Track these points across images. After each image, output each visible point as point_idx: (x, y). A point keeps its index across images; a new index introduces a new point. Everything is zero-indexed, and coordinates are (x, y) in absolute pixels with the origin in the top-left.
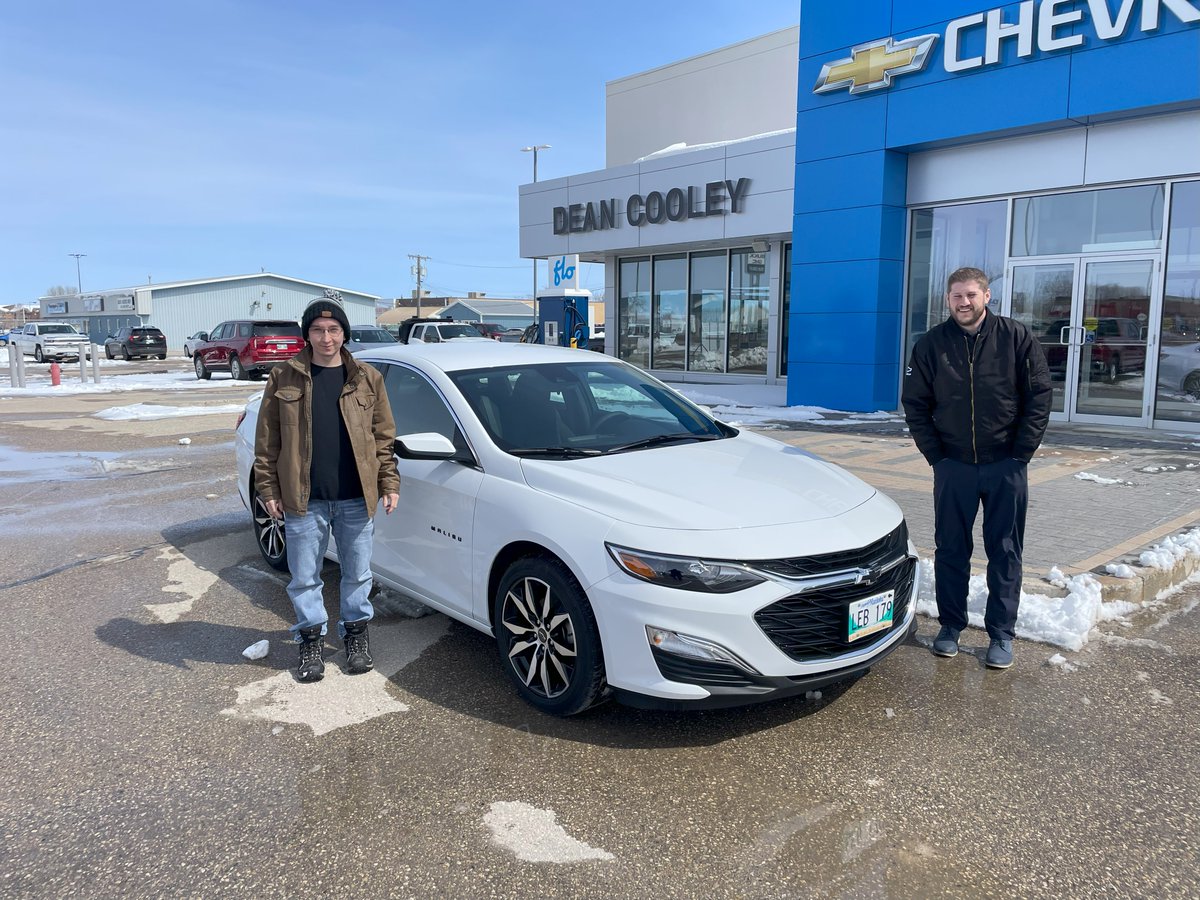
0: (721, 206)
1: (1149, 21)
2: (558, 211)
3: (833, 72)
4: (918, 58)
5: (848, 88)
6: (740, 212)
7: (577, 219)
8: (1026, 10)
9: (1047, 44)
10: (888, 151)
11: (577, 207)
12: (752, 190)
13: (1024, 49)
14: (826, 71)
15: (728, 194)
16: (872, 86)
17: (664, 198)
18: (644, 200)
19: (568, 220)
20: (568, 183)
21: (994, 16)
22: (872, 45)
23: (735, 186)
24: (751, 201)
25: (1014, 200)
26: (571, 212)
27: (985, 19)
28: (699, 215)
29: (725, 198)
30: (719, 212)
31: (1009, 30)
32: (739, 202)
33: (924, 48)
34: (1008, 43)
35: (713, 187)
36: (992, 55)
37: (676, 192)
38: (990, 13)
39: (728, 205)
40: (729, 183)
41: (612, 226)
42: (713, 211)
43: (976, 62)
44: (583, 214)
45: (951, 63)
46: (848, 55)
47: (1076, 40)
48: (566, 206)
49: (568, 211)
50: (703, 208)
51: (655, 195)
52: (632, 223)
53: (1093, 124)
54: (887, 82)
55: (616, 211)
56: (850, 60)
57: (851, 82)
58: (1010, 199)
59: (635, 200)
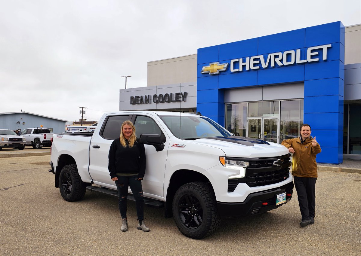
0: (180, 99)
2: (132, 98)
4: (225, 68)
6: (185, 101)
7: (138, 100)
8: (248, 59)
9: (252, 68)
10: (219, 89)
11: (138, 97)
12: (188, 95)
14: (204, 68)
16: (214, 73)
17: (164, 96)
18: (158, 96)
19: (135, 101)
20: (135, 90)
21: (241, 60)
22: (214, 63)
23: (183, 95)
24: (188, 99)
27: (239, 60)
28: (173, 101)
29: (181, 97)
30: (179, 101)
31: (244, 64)
32: (184, 99)
33: (226, 65)
34: (244, 66)
35: (177, 94)
36: (241, 69)
37: (167, 95)
39: (182, 99)
40: (182, 93)
41: (149, 103)
42: (177, 100)
44: (140, 99)
45: (232, 70)
46: (209, 65)
48: (134, 96)
49: (135, 98)
50: (175, 100)
51: (161, 95)
52: (154, 102)
53: (264, 86)
54: (218, 73)
55: (150, 99)
57: (210, 72)
58: (247, 103)
59: (155, 96)
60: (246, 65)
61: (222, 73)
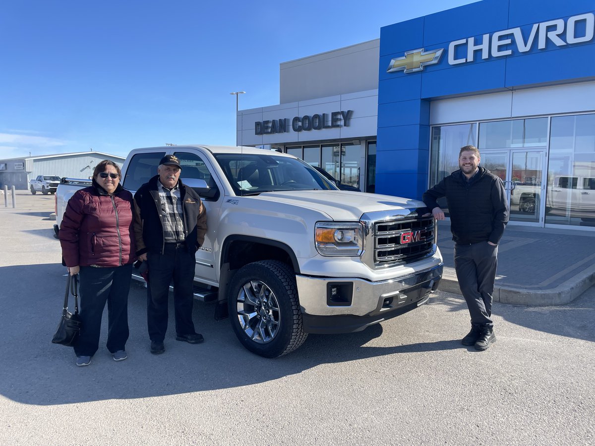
0: (339, 123)
1: (542, 45)
2: (257, 124)
3: (396, 63)
5: (403, 70)
6: (348, 126)
7: (267, 128)
8: (486, 37)
9: (495, 53)
10: (422, 99)
11: (267, 122)
12: (354, 116)
13: (485, 55)
14: (393, 62)
15: (342, 117)
16: (414, 70)
17: (311, 119)
18: (301, 120)
19: (262, 128)
20: (262, 110)
21: (471, 41)
22: (415, 51)
23: (345, 114)
24: (353, 121)
25: (479, 123)
26: (264, 124)
27: (467, 41)
28: (328, 127)
29: (340, 120)
30: (338, 126)
31: (478, 47)
32: (347, 121)
33: (439, 53)
34: (478, 53)
35: (334, 114)
36: (470, 58)
37: (316, 116)
38: (469, 39)
39: (342, 123)
40: (342, 113)
41: (285, 132)
42: (334, 125)
43: (463, 61)
44: (270, 125)
45: (451, 61)
46: (403, 55)
47: (509, 52)
48: (261, 121)
49: (262, 124)
50: (330, 124)
51: (306, 117)
52: (295, 130)
53: (515, 90)
54: (421, 68)
55: (287, 124)
56: (404, 58)
57: (405, 68)
58: (478, 123)
59: (296, 119)
60: (481, 50)
61: (429, 69)
